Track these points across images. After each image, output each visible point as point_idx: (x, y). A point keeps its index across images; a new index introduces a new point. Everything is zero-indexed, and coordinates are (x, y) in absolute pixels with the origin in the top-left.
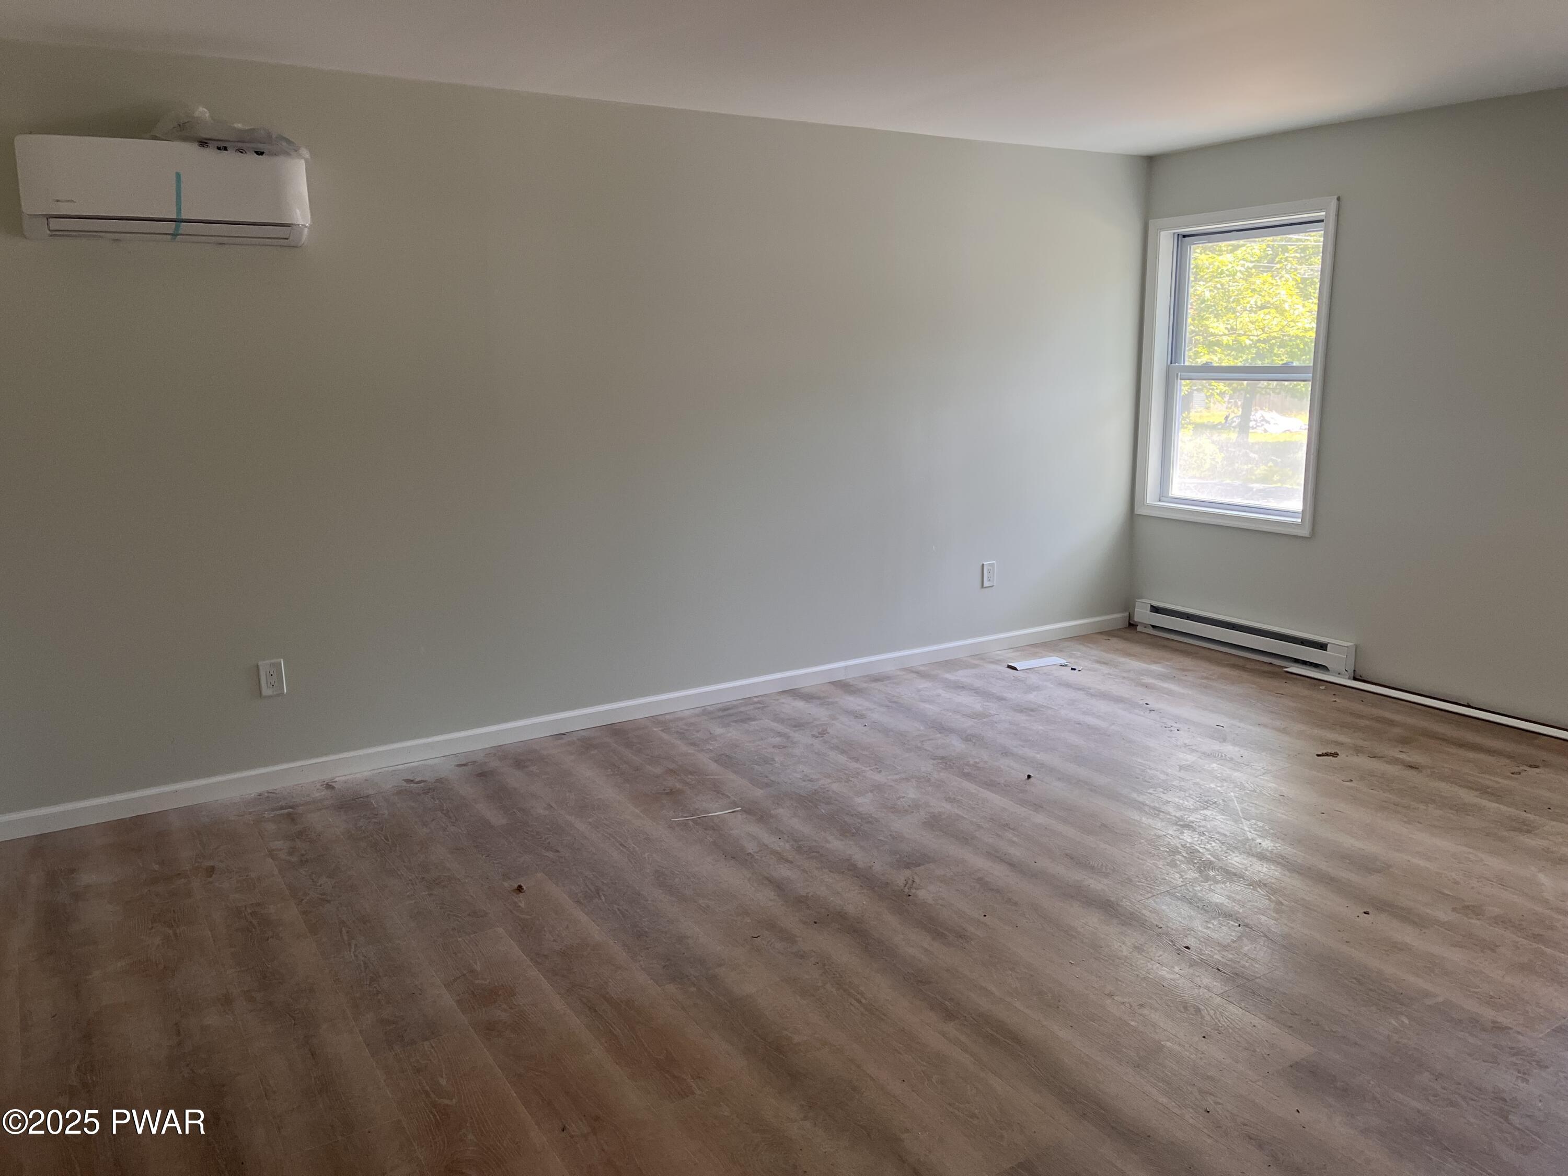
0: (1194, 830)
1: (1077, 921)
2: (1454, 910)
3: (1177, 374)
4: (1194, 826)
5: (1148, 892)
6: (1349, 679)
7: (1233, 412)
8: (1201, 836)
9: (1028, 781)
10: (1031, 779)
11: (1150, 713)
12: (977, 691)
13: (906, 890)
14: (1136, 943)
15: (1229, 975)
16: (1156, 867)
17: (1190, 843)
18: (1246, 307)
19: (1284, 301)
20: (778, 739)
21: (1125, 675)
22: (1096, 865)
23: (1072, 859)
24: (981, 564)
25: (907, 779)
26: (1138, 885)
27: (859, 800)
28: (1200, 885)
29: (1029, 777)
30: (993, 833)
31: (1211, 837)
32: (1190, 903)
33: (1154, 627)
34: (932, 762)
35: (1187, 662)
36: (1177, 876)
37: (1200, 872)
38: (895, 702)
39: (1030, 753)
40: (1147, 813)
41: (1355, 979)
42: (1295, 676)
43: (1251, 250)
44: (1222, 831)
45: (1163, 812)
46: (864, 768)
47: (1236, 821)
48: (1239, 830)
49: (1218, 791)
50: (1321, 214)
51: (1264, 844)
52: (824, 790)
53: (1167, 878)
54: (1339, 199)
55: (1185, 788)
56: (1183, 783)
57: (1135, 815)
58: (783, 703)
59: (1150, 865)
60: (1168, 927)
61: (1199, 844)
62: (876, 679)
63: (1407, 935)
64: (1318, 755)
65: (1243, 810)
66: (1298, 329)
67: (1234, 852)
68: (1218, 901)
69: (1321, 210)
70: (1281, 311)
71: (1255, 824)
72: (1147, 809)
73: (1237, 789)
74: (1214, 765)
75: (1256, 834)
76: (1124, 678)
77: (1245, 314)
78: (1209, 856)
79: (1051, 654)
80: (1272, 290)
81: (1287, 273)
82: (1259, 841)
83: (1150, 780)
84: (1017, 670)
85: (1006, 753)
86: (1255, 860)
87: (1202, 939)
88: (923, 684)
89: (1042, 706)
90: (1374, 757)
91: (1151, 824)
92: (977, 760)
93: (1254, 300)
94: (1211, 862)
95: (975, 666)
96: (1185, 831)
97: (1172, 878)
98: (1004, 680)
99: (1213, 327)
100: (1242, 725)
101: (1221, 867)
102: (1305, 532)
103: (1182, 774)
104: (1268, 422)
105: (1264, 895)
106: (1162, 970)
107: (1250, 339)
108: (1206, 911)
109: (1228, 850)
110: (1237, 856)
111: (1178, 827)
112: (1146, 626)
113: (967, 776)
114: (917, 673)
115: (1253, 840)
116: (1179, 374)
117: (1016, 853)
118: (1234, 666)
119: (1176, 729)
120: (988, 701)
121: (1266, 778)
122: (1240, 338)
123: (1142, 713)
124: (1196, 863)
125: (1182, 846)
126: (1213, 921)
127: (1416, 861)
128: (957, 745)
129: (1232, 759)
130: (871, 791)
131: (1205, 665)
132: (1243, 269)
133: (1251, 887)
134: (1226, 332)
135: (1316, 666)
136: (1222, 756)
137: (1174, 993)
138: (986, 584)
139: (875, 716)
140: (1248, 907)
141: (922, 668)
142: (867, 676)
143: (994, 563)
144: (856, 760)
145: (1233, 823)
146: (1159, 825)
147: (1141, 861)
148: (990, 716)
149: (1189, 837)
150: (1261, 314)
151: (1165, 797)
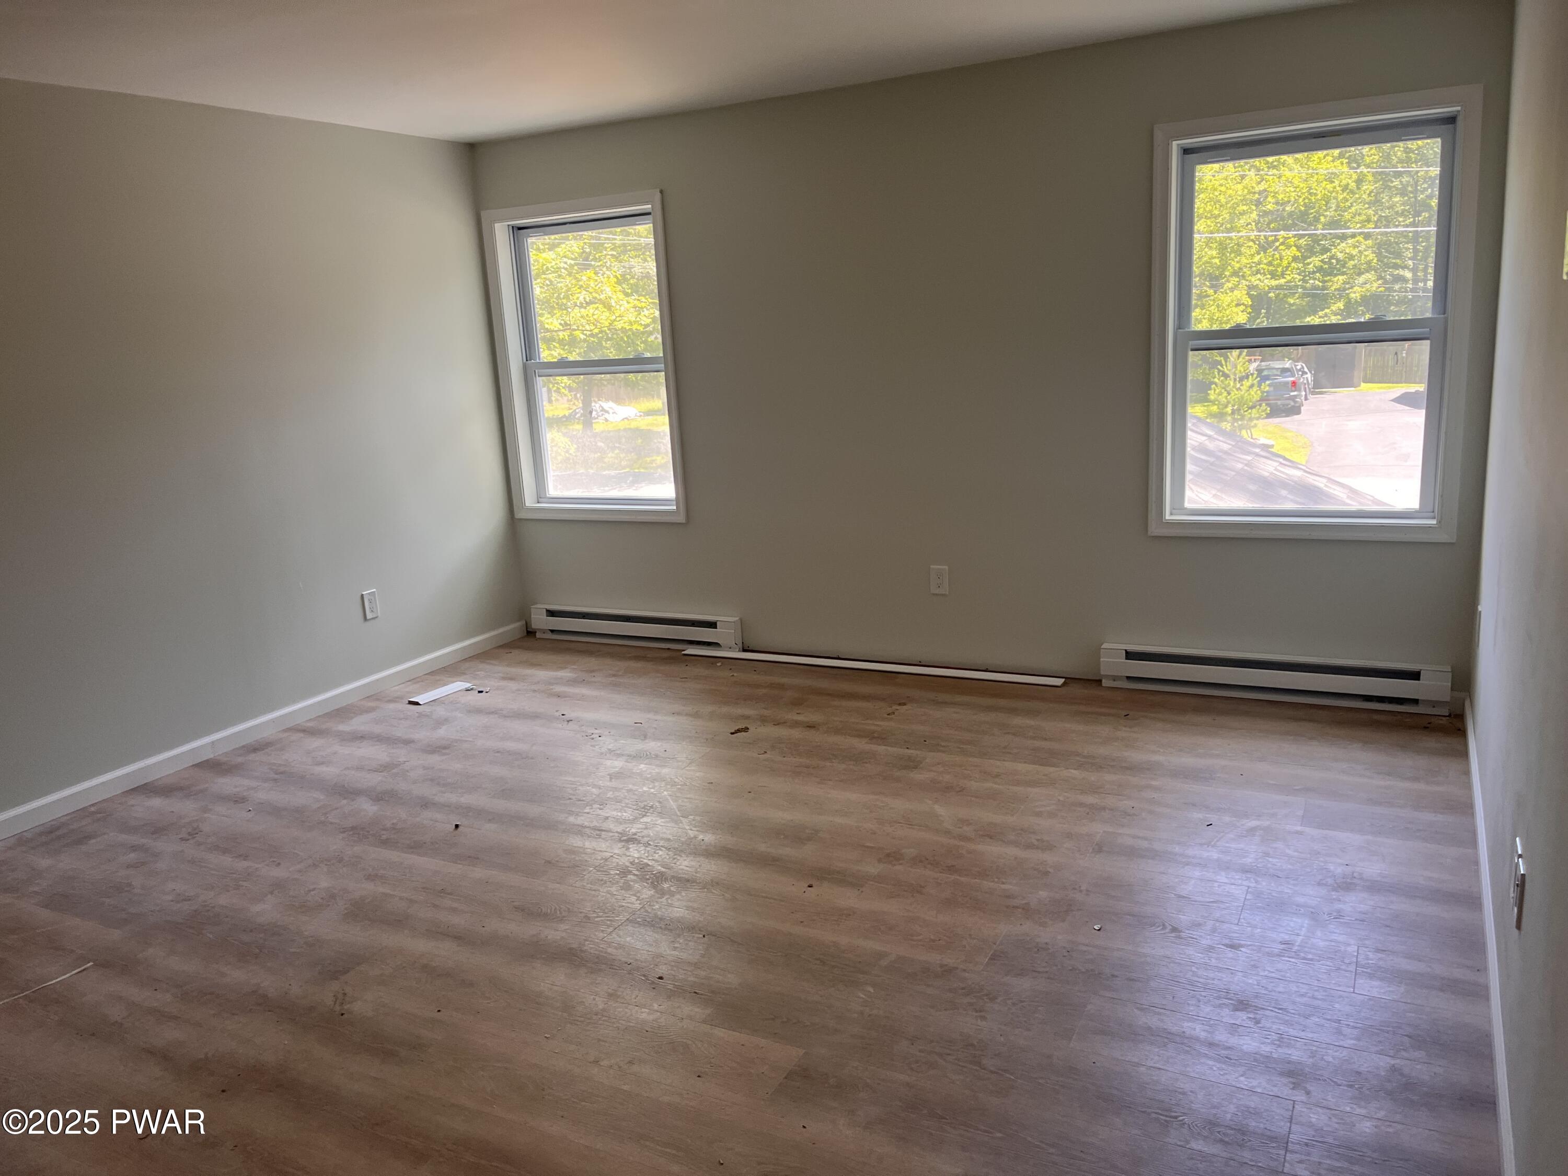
0: (639, 843)
1: (542, 984)
2: (880, 861)
3: (535, 371)
4: (638, 838)
5: (609, 926)
6: (739, 651)
7: (574, 404)
8: (647, 847)
9: (457, 832)
10: (460, 829)
11: (568, 724)
12: (379, 739)
13: (337, 1008)
14: (609, 990)
15: (707, 995)
16: (610, 894)
17: (638, 858)
18: (576, 303)
19: (610, 298)
20: (132, 855)
21: (534, 687)
22: (549, 911)
23: (523, 910)
24: (360, 594)
25: (315, 866)
26: (597, 921)
27: (257, 908)
28: (657, 902)
29: (457, 826)
30: (429, 905)
31: (656, 846)
32: (653, 926)
33: (552, 631)
34: (341, 836)
35: (593, 662)
36: (633, 899)
37: (655, 887)
38: (282, 773)
39: (452, 798)
40: (589, 837)
41: (817, 959)
42: (693, 658)
43: (571, 247)
44: (665, 836)
45: (604, 831)
46: (257, 866)
47: (676, 822)
48: (680, 830)
49: (652, 793)
50: (647, 207)
51: (706, 839)
52: (207, 908)
53: (624, 904)
54: (661, 192)
55: (620, 798)
56: (617, 794)
57: (576, 841)
58: (133, 806)
59: (604, 894)
60: (636, 960)
61: (647, 857)
62: (255, 748)
63: (847, 898)
64: (732, 733)
65: (679, 807)
66: (625, 323)
67: (681, 856)
68: (678, 915)
69: (647, 203)
70: (609, 307)
71: (694, 820)
72: (588, 831)
73: (669, 787)
74: (642, 766)
75: (697, 831)
76: (534, 691)
77: (577, 310)
78: (660, 868)
79: (455, 679)
80: (597, 287)
81: (607, 270)
82: (701, 837)
83: (584, 798)
84: (420, 705)
85: (426, 804)
86: (702, 859)
87: (673, 964)
88: (315, 743)
89: (456, 741)
90: (778, 724)
91: (595, 847)
92: (395, 821)
93: (582, 296)
94: (662, 874)
95: (373, 709)
96: (631, 846)
97: (628, 903)
98: (407, 719)
99: (548, 323)
100: (658, 717)
101: (673, 877)
102: (681, 519)
103: (614, 784)
104: (607, 412)
105: (720, 896)
106: (642, 1013)
107: (583, 334)
108: (671, 930)
109: (676, 855)
110: (685, 860)
111: (623, 844)
112: (544, 631)
113: (385, 843)
114: (304, 731)
115: (695, 837)
116: (537, 371)
117: (460, 921)
118: (637, 658)
119: (598, 736)
120: (393, 748)
121: (693, 768)
122: (574, 332)
123: (560, 726)
124: (649, 879)
125: (631, 863)
126: (678, 940)
127: (839, 820)
128: (368, 808)
129: (657, 756)
130: (272, 893)
131: (608, 661)
132: (566, 266)
133: (706, 890)
134: (561, 328)
135: (709, 644)
136: (647, 755)
137: (659, 1035)
138: (369, 616)
139: (262, 796)
140: (708, 912)
141: (309, 724)
142: (243, 747)
143: (374, 592)
144: (245, 857)
145: (673, 825)
146: (603, 845)
147: (593, 893)
148: (400, 765)
149: (636, 852)
150: (591, 309)
151: (604, 813)
